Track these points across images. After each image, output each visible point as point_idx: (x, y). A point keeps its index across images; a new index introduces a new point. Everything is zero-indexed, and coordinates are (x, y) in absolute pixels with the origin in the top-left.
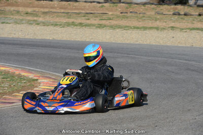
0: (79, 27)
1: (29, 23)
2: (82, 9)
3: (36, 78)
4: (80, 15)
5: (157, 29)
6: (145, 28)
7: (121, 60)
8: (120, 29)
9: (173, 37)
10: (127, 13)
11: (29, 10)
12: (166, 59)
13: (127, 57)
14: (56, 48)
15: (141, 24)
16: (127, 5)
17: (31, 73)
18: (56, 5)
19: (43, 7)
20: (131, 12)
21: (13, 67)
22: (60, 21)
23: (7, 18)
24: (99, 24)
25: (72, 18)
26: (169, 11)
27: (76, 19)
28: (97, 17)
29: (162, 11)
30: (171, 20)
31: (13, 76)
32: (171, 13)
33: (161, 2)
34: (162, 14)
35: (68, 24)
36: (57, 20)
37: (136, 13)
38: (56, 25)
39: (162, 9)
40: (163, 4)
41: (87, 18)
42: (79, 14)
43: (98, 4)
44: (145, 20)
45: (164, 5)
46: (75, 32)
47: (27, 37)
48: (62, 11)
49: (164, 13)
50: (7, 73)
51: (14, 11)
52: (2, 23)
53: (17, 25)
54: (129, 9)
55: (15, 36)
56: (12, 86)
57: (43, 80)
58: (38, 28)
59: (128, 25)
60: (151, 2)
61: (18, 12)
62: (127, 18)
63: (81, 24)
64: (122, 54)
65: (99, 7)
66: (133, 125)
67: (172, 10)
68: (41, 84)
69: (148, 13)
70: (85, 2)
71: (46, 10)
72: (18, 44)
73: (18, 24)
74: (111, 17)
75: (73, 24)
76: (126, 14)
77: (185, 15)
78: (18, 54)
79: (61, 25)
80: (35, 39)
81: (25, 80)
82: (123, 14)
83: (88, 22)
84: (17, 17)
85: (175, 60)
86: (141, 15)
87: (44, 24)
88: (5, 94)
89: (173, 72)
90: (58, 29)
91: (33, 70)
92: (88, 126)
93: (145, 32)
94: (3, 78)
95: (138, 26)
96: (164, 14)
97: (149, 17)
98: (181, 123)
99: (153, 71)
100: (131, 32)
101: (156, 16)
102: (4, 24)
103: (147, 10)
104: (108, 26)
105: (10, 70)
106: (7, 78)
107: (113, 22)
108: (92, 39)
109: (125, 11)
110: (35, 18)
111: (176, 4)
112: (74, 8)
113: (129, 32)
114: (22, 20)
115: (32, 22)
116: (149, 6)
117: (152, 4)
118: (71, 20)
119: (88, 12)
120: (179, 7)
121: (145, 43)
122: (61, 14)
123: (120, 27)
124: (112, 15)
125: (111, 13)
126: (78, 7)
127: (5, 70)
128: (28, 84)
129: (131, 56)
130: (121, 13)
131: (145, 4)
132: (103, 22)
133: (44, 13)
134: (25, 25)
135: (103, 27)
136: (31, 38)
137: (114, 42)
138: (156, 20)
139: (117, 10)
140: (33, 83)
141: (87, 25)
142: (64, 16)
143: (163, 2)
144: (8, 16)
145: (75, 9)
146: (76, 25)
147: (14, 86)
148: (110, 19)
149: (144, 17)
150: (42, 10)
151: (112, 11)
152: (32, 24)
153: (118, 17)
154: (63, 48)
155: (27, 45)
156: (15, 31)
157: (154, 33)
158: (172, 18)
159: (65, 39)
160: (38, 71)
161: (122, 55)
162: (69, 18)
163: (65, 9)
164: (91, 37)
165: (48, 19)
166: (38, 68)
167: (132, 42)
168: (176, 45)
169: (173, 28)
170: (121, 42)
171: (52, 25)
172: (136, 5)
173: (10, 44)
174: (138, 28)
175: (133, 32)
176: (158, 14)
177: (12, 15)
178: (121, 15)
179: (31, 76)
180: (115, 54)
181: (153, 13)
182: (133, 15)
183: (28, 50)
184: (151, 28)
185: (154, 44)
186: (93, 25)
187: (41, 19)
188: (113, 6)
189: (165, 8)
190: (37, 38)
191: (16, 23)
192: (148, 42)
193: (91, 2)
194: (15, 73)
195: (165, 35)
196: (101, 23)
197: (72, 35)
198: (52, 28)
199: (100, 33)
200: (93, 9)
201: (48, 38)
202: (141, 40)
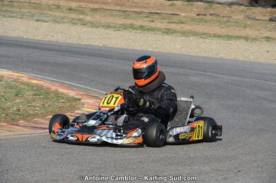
0: (140, 31)
1: (73, 22)
2: (145, 7)
3: (78, 97)
4: (141, 15)
5: (246, 39)
6: (229, 37)
7: (195, 79)
8: (194, 37)
9: (268, 52)
10: (206, 15)
11: (74, 5)
12: (257, 81)
13: (204, 74)
14: (107, 58)
15: (224, 31)
16: (206, 5)
17: (73, 90)
18: (110, 1)
19: (92, 2)
20: (211, 15)
21: (48, 80)
22: (113, 22)
23: (43, 14)
24: (166, 29)
25: (131, 19)
26: (264, 16)
27: (136, 20)
28: (164, 19)
29: (254, 15)
30: (266, 27)
31: (47, 92)
32: (267, 18)
33: (254, 3)
34: (254, 19)
35: (125, 27)
36: (110, 20)
37: (219, 16)
38: (108, 27)
39: (254, 13)
40: (256, 5)
41: (150, 19)
42: (140, 13)
43: (167, 2)
44: (229, 26)
45: (258, 6)
46: (133, 38)
47: (69, 41)
48: (118, 8)
49: (257, 18)
50: (39, 88)
51: (53, 5)
52: (37, 21)
53: (57, 24)
54: (208, 11)
55: (53, 39)
56: (46, 105)
57: (88, 101)
58: (84, 30)
59: (206, 31)
60: (240, 2)
61: (58, 7)
62: (206, 22)
63: (142, 28)
64: (196, 70)
65: (169, 6)
66: (207, 168)
67: (268, 14)
68: (85, 106)
69: (235, 17)
71: (96, 6)
72: (56, 50)
73: (58, 22)
74: (184, 20)
75: (132, 27)
76: (204, 17)
78: (56, 63)
79: (115, 27)
80: (79, 44)
81: (63, 99)
82: (200, 17)
83: (152, 25)
84: (57, 13)
85: (269, 83)
86: (225, 19)
87: (93, 25)
88: (36, 115)
89: (266, 99)
90: (111, 32)
91: (74, 86)
92: (146, 165)
93: (229, 42)
94: (35, 95)
95: (220, 33)
96: (257, 20)
97: (236, 22)
98: (274, 168)
99: (238, 96)
100: (211, 42)
101: (245, 21)
102: (39, 22)
103: (233, 12)
104: (178, 32)
105: (45, 85)
106: (39, 95)
107: (186, 27)
108: (156, 48)
109: (203, 13)
110: (81, 17)
112: (134, 4)
113: (208, 41)
114: (63, 18)
115: (76, 21)
116: (237, 7)
117: (242, 5)
118: (129, 22)
119: (152, 12)
121: (229, 58)
122: (115, 13)
123: (195, 34)
124: (185, 17)
125: (183, 15)
126: (140, 4)
127: (37, 85)
128: (68, 104)
129: (208, 74)
130: (198, 15)
131: (230, 4)
132: (173, 26)
134: (67, 25)
135: (172, 33)
136: (75, 42)
137: (186, 53)
138: (245, 27)
139: (192, 10)
140: (74, 103)
141: (150, 29)
142: (120, 16)
143: (257, 3)
144: (45, 12)
145: (136, 7)
146: (136, 29)
147: (49, 106)
148: (182, 23)
149: (229, 22)
150: (91, 6)
151: (185, 12)
152: (75, 24)
153: (193, 20)
154: (117, 59)
155: (68, 52)
156: (53, 32)
157: (242, 44)
158: (268, 26)
159: (120, 46)
160: (81, 88)
161: (197, 72)
162: (126, 18)
163: (122, 5)
164: (154, 46)
165: (98, 18)
166: (81, 84)
167: (210, 55)
168: (271, 62)
169: (268, 39)
170: (195, 55)
171: (103, 26)
172: (218, 5)
173: (45, 49)
174: (220, 36)
175: (213, 41)
176: (248, 18)
177: (51, 10)
178: (197, 17)
179: (72, 94)
180: (188, 70)
181: (241, 17)
182: (214, 18)
183: (69, 59)
184: (238, 38)
185: (241, 59)
186: (159, 30)
187: (88, 18)
188: (187, 5)
189: (258, 12)
190: (82, 43)
191: (55, 21)
192: (233, 56)
194: (50, 88)
195: (256, 48)
196: (169, 27)
197: (130, 41)
198: (103, 30)
199: (168, 40)
200: (160, 8)
201: (97, 43)
202: (224, 54)
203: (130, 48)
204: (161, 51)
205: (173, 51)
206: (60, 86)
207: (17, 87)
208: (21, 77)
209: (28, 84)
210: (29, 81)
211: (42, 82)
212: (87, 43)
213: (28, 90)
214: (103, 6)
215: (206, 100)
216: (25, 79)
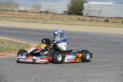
2: (30, 16)
4: (30, 18)
16: (53, 15)
18: (16, 14)
19: (10, 14)
28: (39, 19)
32: (76, 19)
43: (38, 14)
48: (20, 16)
62: (55, 20)
70: (32, 12)
77: (84, 20)
82: (52, 19)
86: (61, 19)
95: (61, 23)
111: (78, 15)
117: (66, 14)
119: (34, 17)
120: (80, 17)
122: (20, 18)
125: (45, 18)
130: (51, 18)
133: (11, 17)
139: (48, 17)
142: (22, 19)
145: (27, 16)
153: (50, 20)
165: (14, 19)
176: (70, 19)
181: (67, 19)
188: (46, 15)
189: (72, 17)
193: (35, 13)
200: (36, 16)
214: (14, 16)
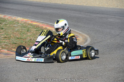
7: (111, 20)
13: (114, 17)
72: (41, 6)
105: (40, 25)
106: (39, 31)
108: (87, 4)
127: (36, 25)
129: (117, 17)
136: (48, 2)
137: (102, 6)
159: (69, 4)
161: (111, 16)
164: (86, 3)
167: (114, 7)
173: (36, 6)
180: (106, 15)
183: (48, 11)
190: (52, 2)
194: (42, 27)
202: (120, 6)
203: (75, 4)
204: (90, 5)
205: (96, 5)
206: (47, 25)
207: (27, 26)
208: (28, 21)
209: (32, 25)
210: (32, 23)
211: (38, 24)
212: (54, 3)
213: (32, 28)
215: (121, 31)
216: (30, 22)
